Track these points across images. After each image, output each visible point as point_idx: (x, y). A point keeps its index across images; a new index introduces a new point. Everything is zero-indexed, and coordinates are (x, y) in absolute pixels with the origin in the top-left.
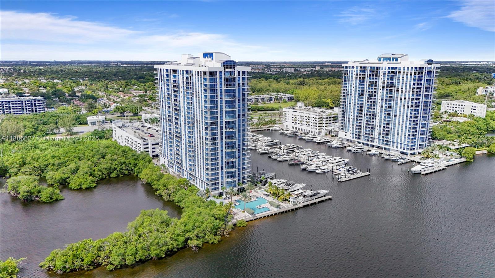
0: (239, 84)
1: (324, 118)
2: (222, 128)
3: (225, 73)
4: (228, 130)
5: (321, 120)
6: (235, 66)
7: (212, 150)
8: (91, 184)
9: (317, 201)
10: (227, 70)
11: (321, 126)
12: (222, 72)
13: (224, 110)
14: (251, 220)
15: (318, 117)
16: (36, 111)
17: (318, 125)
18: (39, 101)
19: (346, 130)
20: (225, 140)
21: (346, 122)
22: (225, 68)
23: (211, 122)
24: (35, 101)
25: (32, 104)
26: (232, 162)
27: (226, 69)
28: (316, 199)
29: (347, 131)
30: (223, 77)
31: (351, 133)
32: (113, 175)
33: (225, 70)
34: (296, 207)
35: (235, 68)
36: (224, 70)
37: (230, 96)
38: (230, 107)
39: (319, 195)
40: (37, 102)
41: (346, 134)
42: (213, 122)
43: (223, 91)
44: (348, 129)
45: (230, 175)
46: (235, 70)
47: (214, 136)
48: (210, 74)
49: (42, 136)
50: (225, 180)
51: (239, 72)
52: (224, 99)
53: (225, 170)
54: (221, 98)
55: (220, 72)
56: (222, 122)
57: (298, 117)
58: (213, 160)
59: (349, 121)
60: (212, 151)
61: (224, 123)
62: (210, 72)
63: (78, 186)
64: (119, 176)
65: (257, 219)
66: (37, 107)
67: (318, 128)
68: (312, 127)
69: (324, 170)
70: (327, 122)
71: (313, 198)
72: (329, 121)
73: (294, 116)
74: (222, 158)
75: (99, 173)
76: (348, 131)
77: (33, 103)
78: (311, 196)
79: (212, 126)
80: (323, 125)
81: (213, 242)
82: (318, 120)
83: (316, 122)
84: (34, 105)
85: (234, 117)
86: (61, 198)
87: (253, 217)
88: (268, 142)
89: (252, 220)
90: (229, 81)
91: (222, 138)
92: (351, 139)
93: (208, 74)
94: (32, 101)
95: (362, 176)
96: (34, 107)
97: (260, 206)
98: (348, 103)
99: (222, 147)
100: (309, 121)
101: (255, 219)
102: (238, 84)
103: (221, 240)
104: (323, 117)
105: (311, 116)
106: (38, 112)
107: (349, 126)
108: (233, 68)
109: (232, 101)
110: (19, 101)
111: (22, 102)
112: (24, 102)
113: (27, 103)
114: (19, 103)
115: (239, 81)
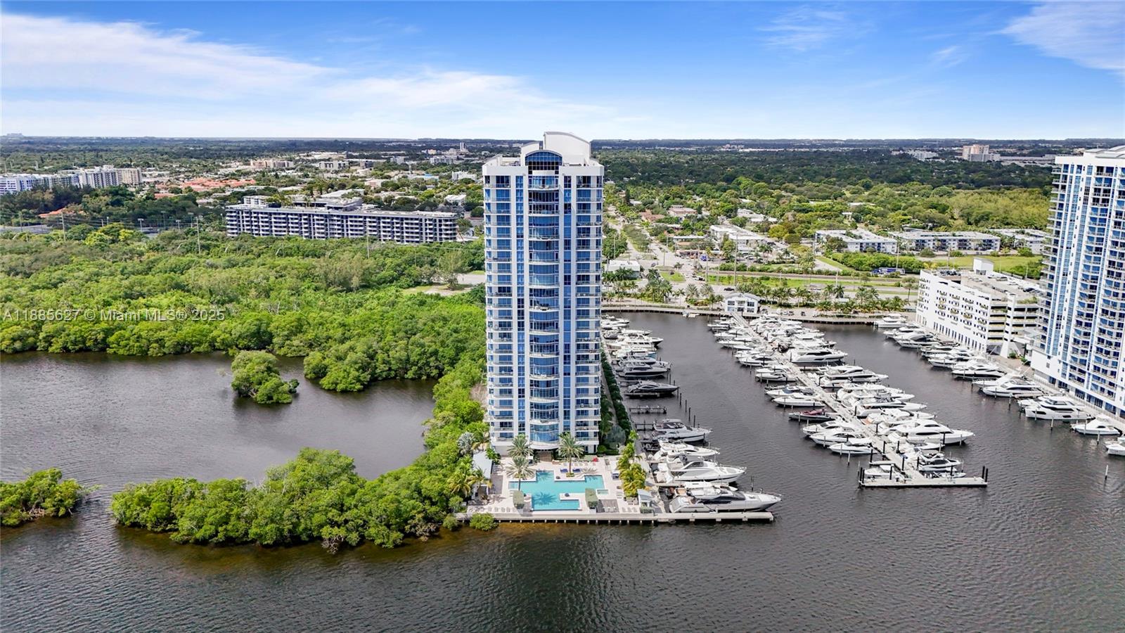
0: (567, 207)
1: (1010, 309)
2: (521, 302)
3: (530, 181)
4: (536, 309)
5: (1000, 312)
6: (557, 163)
7: (502, 348)
8: (353, 386)
9: (719, 517)
10: (535, 173)
11: (1002, 331)
12: (522, 177)
13: (527, 263)
14: (513, 521)
15: (989, 304)
16: (441, 239)
17: (988, 327)
18: (446, 221)
19: (1048, 352)
20: (528, 332)
21: (1052, 326)
22: (530, 168)
23: (499, 288)
24: (440, 221)
25: (435, 225)
26: (548, 383)
27: (533, 171)
28: (720, 511)
29: (1050, 354)
30: (526, 189)
31: (1060, 362)
32: (410, 375)
33: (530, 173)
34: (649, 517)
35: (557, 168)
36: (527, 175)
37: (544, 233)
38: (542, 256)
39: (733, 502)
40: (443, 223)
41: (1048, 361)
42: (504, 288)
43: (526, 221)
44: (1055, 349)
45: (541, 412)
46: (557, 173)
47: (506, 318)
48: (498, 182)
49: (406, 286)
50: (529, 422)
51: (567, 180)
52: (526, 239)
53: (528, 399)
54: (520, 236)
55: (517, 177)
56: (520, 289)
57: (949, 298)
58: (503, 372)
59: (1058, 326)
60: (501, 352)
61: (527, 292)
62: (498, 177)
63: (332, 384)
64: (420, 378)
65: (531, 521)
66: (443, 232)
67: (988, 334)
68: (976, 330)
69: (855, 448)
70: (1020, 321)
71: (712, 506)
72: (1028, 318)
73: (939, 296)
74: (521, 369)
75: (382, 366)
76: (1055, 354)
77: (438, 223)
78: (707, 502)
79: (501, 295)
80: (1007, 328)
81: (383, 543)
82: (990, 312)
83: (984, 317)
84: (438, 228)
85: (554, 280)
86: (285, 401)
87: (522, 515)
88: (809, 354)
89: (518, 521)
90: (543, 199)
91: (521, 325)
92: (1059, 377)
93: (493, 181)
94: (435, 221)
95: (951, 483)
96: (438, 232)
97: (567, 495)
98: (1059, 273)
99: (521, 346)
100: (970, 312)
101: (524, 521)
102: (565, 205)
103: (403, 545)
104: (1010, 304)
105: (975, 299)
106: (444, 241)
107: (1056, 340)
108: (553, 169)
109: (548, 245)
110: (416, 219)
111: (421, 220)
112: (423, 220)
113: (428, 222)
114: (417, 222)
115: (567, 198)
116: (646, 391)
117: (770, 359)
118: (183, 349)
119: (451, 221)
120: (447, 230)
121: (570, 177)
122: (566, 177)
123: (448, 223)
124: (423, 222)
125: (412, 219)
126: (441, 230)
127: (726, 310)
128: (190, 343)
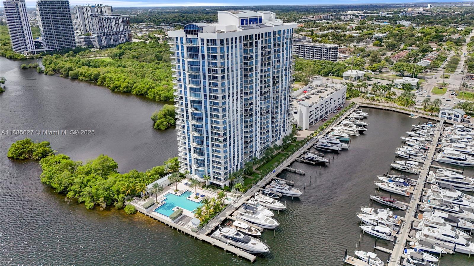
0: (203, 56)
2: (186, 105)
3: (186, 41)
4: (194, 111)
6: (198, 31)
12: (183, 38)
13: (188, 86)
18: (333, 49)
20: (190, 121)
22: (186, 33)
24: (330, 49)
27: (188, 35)
30: (185, 45)
33: (186, 36)
35: (198, 34)
37: (194, 70)
38: (194, 83)
43: (186, 63)
46: (198, 36)
51: (202, 40)
52: (187, 73)
54: (184, 70)
55: (181, 38)
56: (186, 98)
77: (329, 50)
85: (199, 96)
90: (193, 51)
91: (187, 117)
96: (328, 54)
99: (188, 127)
101: (146, 215)
108: (196, 34)
109: (196, 77)
110: (320, 48)
111: (322, 48)
112: (323, 48)
113: (324, 49)
114: (320, 49)
115: (203, 51)
116: (309, 160)
117: (416, 156)
118: (167, 99)
119: (335, 49)
120: (332, 54)
121: (203, 39)
122: (201, 39)
123: (333, 50)
124: (323, 49)
125: (318, 47)
126: (330, 53)
127: (440, 117)
128: (169, 98)
